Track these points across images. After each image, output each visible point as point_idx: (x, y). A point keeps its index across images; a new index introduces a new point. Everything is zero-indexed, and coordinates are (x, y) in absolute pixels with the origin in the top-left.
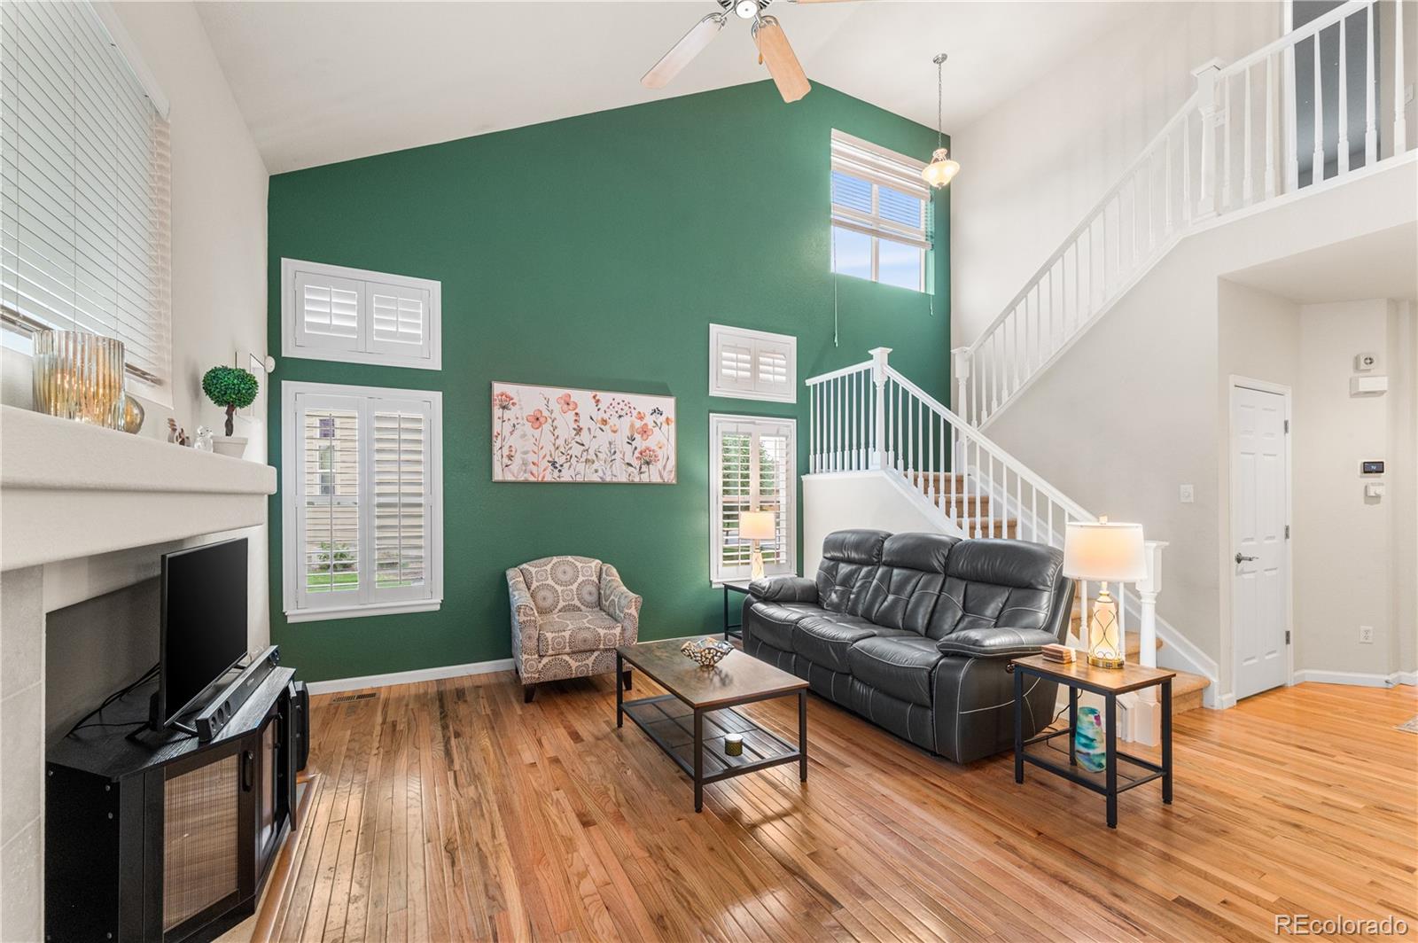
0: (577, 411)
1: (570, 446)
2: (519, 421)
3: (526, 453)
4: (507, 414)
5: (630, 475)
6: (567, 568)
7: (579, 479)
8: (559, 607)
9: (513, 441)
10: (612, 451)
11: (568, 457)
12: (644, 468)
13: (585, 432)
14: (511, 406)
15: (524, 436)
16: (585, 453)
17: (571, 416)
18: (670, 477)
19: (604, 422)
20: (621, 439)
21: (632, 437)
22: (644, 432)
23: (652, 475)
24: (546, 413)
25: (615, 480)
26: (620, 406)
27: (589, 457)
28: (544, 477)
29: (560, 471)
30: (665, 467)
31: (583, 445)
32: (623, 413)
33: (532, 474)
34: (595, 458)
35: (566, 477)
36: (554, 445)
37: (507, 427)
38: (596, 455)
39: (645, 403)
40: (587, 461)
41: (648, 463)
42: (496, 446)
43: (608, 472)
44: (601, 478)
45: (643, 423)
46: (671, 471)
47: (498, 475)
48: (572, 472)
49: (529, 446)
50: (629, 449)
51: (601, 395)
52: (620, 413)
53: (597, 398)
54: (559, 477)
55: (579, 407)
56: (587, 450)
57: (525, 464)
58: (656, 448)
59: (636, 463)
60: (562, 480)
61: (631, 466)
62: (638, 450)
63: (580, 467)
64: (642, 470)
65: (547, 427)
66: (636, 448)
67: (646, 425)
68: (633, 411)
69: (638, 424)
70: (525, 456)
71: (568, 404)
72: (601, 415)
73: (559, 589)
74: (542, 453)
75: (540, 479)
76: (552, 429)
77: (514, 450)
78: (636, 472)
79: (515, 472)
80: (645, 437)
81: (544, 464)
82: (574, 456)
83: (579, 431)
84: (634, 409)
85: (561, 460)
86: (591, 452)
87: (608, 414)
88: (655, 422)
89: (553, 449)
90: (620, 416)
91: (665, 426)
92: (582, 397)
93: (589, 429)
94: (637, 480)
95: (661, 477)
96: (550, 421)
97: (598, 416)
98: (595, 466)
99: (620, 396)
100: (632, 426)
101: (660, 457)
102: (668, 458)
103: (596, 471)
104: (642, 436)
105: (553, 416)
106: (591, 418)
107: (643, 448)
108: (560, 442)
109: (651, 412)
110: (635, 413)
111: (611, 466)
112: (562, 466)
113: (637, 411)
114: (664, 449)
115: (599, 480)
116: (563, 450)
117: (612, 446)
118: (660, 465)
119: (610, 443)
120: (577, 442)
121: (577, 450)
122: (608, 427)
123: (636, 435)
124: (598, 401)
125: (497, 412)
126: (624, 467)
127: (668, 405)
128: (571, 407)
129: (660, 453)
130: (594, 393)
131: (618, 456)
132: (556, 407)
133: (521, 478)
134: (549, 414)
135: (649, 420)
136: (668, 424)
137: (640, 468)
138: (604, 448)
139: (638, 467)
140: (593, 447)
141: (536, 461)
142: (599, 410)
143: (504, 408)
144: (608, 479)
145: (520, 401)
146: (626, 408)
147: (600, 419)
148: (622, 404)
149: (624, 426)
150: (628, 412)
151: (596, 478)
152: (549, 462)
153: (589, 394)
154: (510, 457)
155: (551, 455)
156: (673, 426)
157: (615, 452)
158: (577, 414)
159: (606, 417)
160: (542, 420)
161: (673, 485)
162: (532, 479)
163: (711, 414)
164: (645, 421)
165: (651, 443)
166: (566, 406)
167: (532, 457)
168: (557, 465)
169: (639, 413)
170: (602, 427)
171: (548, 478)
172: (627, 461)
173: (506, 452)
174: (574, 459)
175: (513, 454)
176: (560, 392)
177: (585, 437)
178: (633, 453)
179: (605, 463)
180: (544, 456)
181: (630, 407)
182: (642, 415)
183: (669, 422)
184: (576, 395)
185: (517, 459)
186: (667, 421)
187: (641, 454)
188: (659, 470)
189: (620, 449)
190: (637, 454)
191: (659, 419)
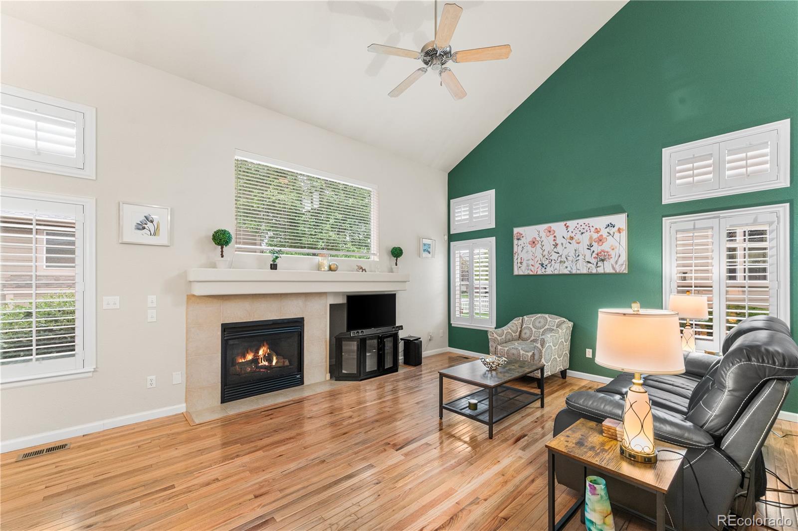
0: (554, 235)
1: (551, 254)
2: (525, 245)
3: (528, 260)
4: (520, 243)
5: (589, 269)
6: (542, 320)
7: (556, 272)
8: (531, 339)
9: (523, 255)
10: (577, 255)
11: (550, 261)
12: (600, 264)
13: (559, 246)
14: (521, 238)
15: (527, 252)
16: (560, 258)
17: (552, 238)
18: (622, 268)
19: (572, 238)
20: (583, 248)
21: (591, 245)
22: (600, 240)
23: (607, 268)
24: (538, 239)
25: (578, 272)
26: (582, 227)
27: (562, 260)
28: (537, 273)
29: (545, 268)
30: (616, 263)
31: (558, 253)
32: (584, 231)
33: (531, 271)
34: (565, 260)
35: (549, 271)
36: (542, 255)
37: (520, 248)
38: (567, 258)
39: (600, 222)
40: (561, 262)
41: (603, 260)
42: (515, 258)
43: (574, 268)
44: (569, 271)
45: (599, 235)
46: (622, 265)
47: (516, 272)
48: (552, 269)
49: (530, 257)
50: (588, 254)
51: (569, 223)
52: (582, 231)
53: (567, 225)
54: (545, 272)
55: (556, 232)
56: (561, 256)
57: (528, 266)
58: (609, 250)
59: (594, 261)
60: (547, 273)
61: (590, 263)
62: (596, 252)
63: (557, 266)
64: (598, 265)
65: (539, 246)
66: (593, 252)
67: (601, 235)
68: (591, 228)
69: (595, 236)
70: (528, 262)
71: (550, 232)
72: (570, 234)
73: (534, 330)
74: (536, 260)
75: (535, 273)
76: (541, 246)
77: (523, 259)
78: (594, 266)
79: (524, 270)
80: (601, 243)
81: (537, 265)
82: (553, 260)
83: (556, 245)
84: (593, 227)
85: (546, 263)
86: (563, 257)
87: (574, 234)
88: (608, 233)
89: (541, 257)
90: (582, 233)
91: (617, 235)
92: (558, 227)
93: (562, 244)
94: (594, 271)
95: (614, 268)
96: (540, 242)
97: (567, 235)
98: (565, 265)
99: (581, 221)
100: (591, 238)
101: (613, 256)
102: (619, 257)
103: (566, 267)
104: (598, 243)
105: (542, 239)
106: (564, 237)
107: (599, 250)
108: (546, 253)
109: (606, 226)
110: (593, 229)
111: (576, 264)
112: (546, 266)
113: (594, 228)
114: (617, 250)
115: (568, 272)
116: (547, 257)
117: (577, 252)
118: (612, 261)
119: (575, 250)
120: (555, 252)
121: (555, 256)
122: (574, 241)
123: (594, 243)
124: (567, 227)
125: (515, 242)
126: (585, 264)
127: (620, 220)
128: (551, 233)
129: (612, 253)
130: (565, 223)
131: (581, 257)
132: (543, 234)
133: (526, 273)
134: (540, 239)
135: (604, 232)
136: (620, 233)
137: (597, 263)
138: (572, 254)
139: (595, 264)
140: (564, 253)
141: (533, 264)
142: (568, 232)
143: (518, 239)
144: (574, 272)
145: (525, 235)
146: (587, 227)
147: (569, 237)
148: (584, 226)
149: (585, 240)
150: (588, 230)
151: (566, 272)
152: (540, 264)
153: (562, 224)
154: (521, 263)
155: (541, 260)
156: (624, 234)
157: (579, 255)
158: (555, 236)
159: (572, 235)
160: (536, 242)
161: (625, 274)
162: (531, 273)
163: (663, 219)
164: (600, 234)
165: (606, 247)
166: (548, 233)
167: (531, 262)
168: (544, 266)
169: (596, 229)
170: (570, 241)
171: (539, 273)
172: (587, 261)
173: (519, 261)
174: (553, 261)
175: (522, 261)
176: (545, 226)
177: (559, 249)
178: (592, 255)
179: (572, 262)
180: (538, 261)
181: (589, 227)
182: (599, 230)
183: (621, 231)
184: (554, 226)
185: (524, 264)
186: (619, 230)
187: (597, 255)
188: (612, 265)
189: (583, 253)
190: (594, 255)
191: (612, 230)
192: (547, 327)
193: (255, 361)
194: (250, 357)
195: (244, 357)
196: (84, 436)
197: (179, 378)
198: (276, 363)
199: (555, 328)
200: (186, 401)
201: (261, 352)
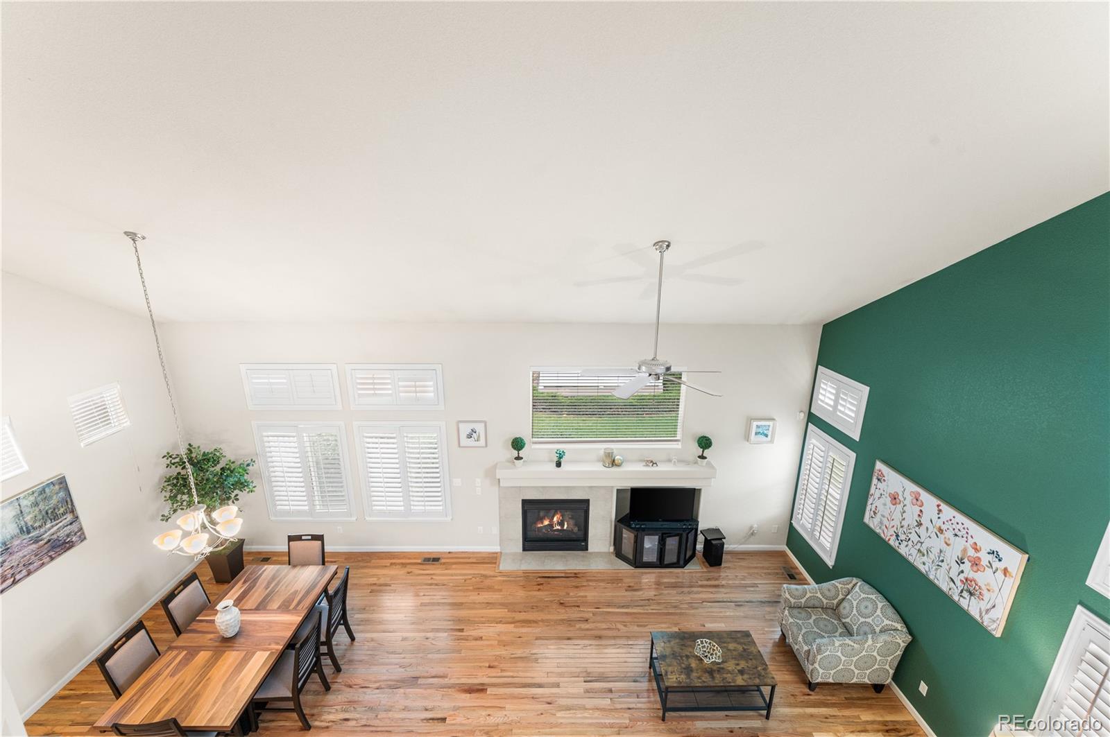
0: (921, 508)
1: (910, 531)
2: (885, 493)
3: (883, 516)
4: (880, 485)
5: (950, 589)
7: (910, 559)
9: (878, 503)
10: (941, 558)
11: (908, 538)
12: (965, 594)
13: (923, 529)
14: (882, 481)
15: (885, 504)
16: (919, 544)
17: (917, 509)
18: (991, 626)
19: (941, 531)
20: (952, 554)
21: (962, 559)
22: (976, 563)
23: (973, 607)
24: (901, 498)
25: (936, 582)
26: (958, 527)
27: (921, 549)
28: (888, 540)
29: (900, 543)
30: (987, 611)
31: (919, 537)
32: (959, 533)
33: (883, 532)
34: (926, 553)
35: (903, 550)
36: (901, 523)
37: (877, 495)
38: (928, 552)
39: (984, 538)
40: (919, 550)
41: (971, 594)
42: (870, 501)
43: (933, 572)
44: (926, 571)
45: (976, 555)
46: (994, 621)
47: (866, 520)
48: (907, 550)
49: (887, 513)
50: (955, 569)
51: (944, 507)
52: (956, 531)
53: (940, 508)
54: (898, 547)
55: (924, 506)
56: (922, 543)
57: (881, 523)
58: (983, 586)
59: (959, 584)
60: (899, 550)
61: (954, 583)
62: (965, 574)
63: (914, 552)
64: (963, 594)
65: (899, 507)
66: (962, 572)
67: (979, 558)
68: (969, 537)
69: (972, 552)
70: (882, 518)
71: (917, 500)
72: (939, 523)
74: (893, 523)
76: (902, 510)
77: (877, 509)
78: (957, 592)
79: (875, 524)
80: (975, 568)
81: (891, 531)
82: (911, 540)
83: (920, 524)
84: (972, 536)
85: (902, 537)
86: (924, 546)
87: (946, 527)
88: (989, 562)
89: (898, 525)
90: (956, 535)
91: (1000, 574)
92: (929, 501)
93: (927, 528)
94: (955, 598)
95: (981, 616)
96: (902, 504)
97: (937, 522)
98: (924, 559)
99: (960, 518)
100: (965, 550)
101: (986, 599)
102: (994, 606)
103: (924, 563)
104: (972, 566)
105: (905, 503)
106: (931, 521)
107: (970, 576)
108: (905, 524)
109: (989, 550)
110: (971, 541)
111: (937, 569)
112: (902, 541)
113: (974, 540)
114: (994, 596)
115: (924, 572)
116: (905, 530)
117: (942, 554)
118: (983, 605)
119: (941, 551)
120: (916, 532)
121: (914, 537)
122: (943, 536)
123: (966, 561)
124: (940, 511)
125: (875, 481)
126: (947, 578)
127: (1012, 557)
128: (919, 503)
129: (986, 595)
130: (939, 502)
131: (945, 565)
132: (908, 496)
133: (877, 530)
134: (903, 499)
135: (985, 558)
136: (1005, 575)
137: (962, 592)
138: (935, 551)
139: (960, 589)
140: (927, 543)
141: (887, 526)
142: (939, 518)
143: (879, 479)
144: (932, 577)
145: (888, 480)
146: (964, 532)
147: (938, 525)
148: (962, 526)
149: (958, 546)
150: (965, 536)
151: (922, 568)
152: (895, 532)
153: (935, 501)
154: (874, 513)
155: (897, 528)
157: (942, 561)
158: (921, 511)
159: (944, 527)
160: (898, 500)
161: (994, 636)
162: (882, 535)
163: (1079, 606)
164: (979, 555)
165: (980, 578)
166: (915, 501)
167: (886, 521)
168: (899, 539)
169: (975, 544)
170: (938, 533)
171: (891, 543)
172: (951, 576)
173: (873, 508)
174: (910, 542)
175: (876, 511)
176: (915, 488)
177: (922, 531)
178: (959, 574)
179: (933, 562)
180: (893, 527)
181: (967, 533)
182: (978, 548)
183: (1008, 575)
184: (925, 496)
185: (879, 516)
186: (1005, 571)
187: (967, 580)
188: (980, 609)
189: (949, 562)
190: (962, 577)
191: (996, 564)
192: (869, 620)
193: (551, 525)
194: (546, 522)
195: (542, 523)
196: (449, 553)
197: (495, 531)
198: (567, 527)
199: (878, 630)
200: (500, 545)
201: (555, 519)
